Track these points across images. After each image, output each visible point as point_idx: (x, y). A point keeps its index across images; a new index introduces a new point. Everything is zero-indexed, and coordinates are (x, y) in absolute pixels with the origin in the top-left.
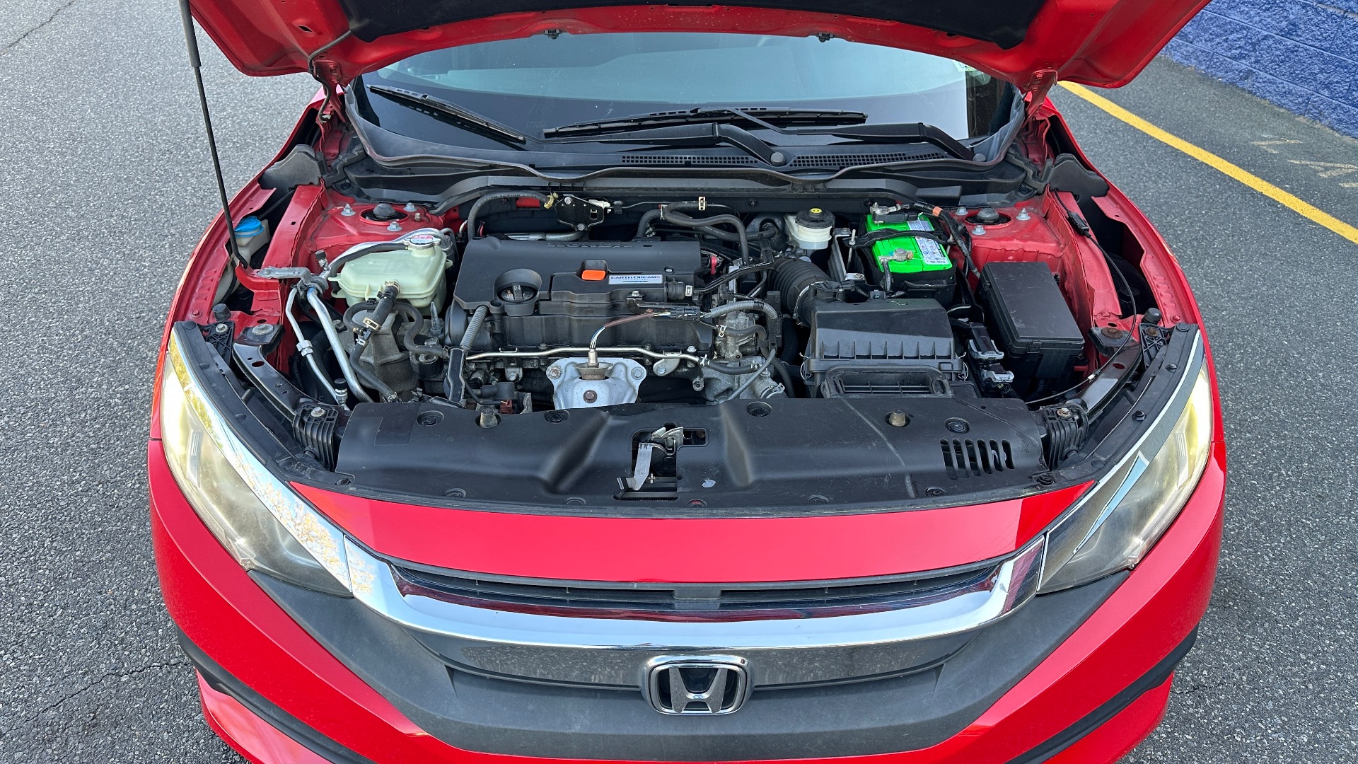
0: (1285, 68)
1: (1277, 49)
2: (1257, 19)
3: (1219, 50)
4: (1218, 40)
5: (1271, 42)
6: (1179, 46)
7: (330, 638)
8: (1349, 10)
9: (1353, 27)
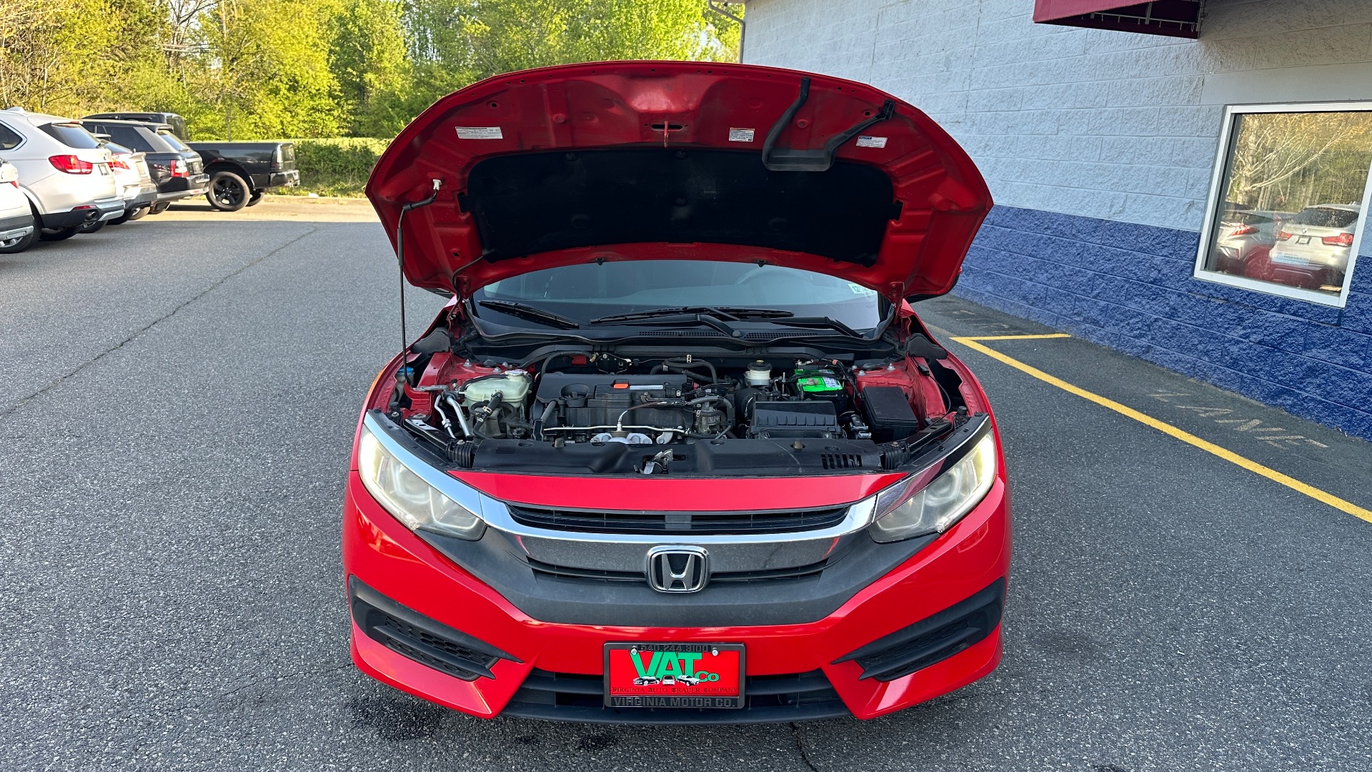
0: (1174, 342)
1: (1166, 328)
2: (1148, 306)
3: (1124, 331)
4: (1122, 324)
5: (1160, 323)
6: (1094, 330)
7: (463, 559)
8: (1210, 296)
9: (1217, 308)
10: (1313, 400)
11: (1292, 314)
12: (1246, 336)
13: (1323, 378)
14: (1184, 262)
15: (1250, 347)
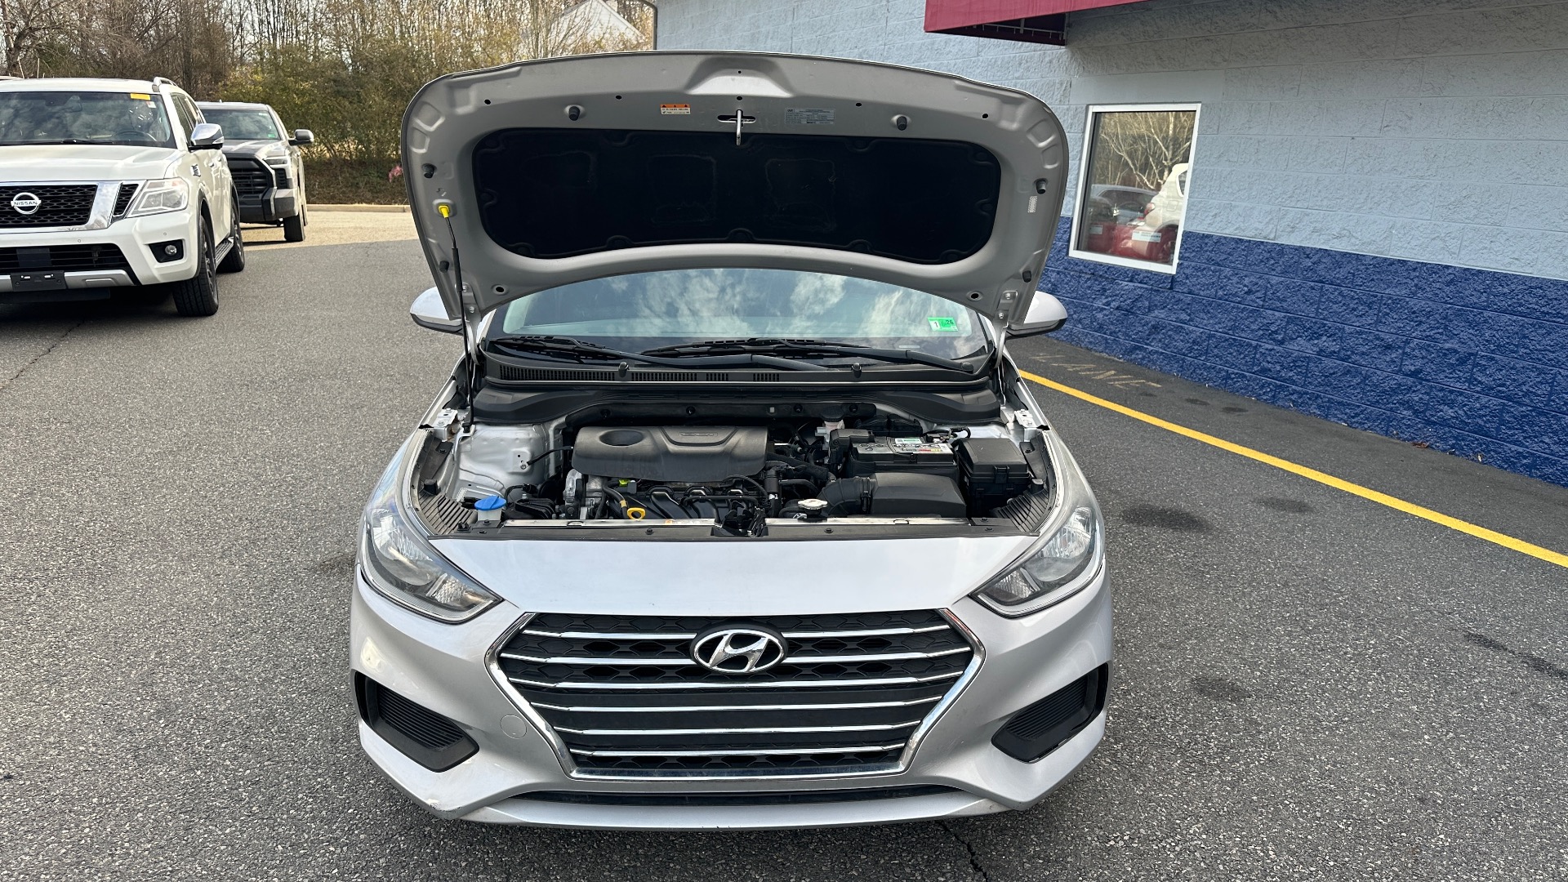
8: (1081, 272)
9: (1086, 282)
10: (1157, 352)
11: (1139, 283)
12: (1108, 304)
13: (1163, 334)
14: (1061, 244)
15: (1111, 313)
